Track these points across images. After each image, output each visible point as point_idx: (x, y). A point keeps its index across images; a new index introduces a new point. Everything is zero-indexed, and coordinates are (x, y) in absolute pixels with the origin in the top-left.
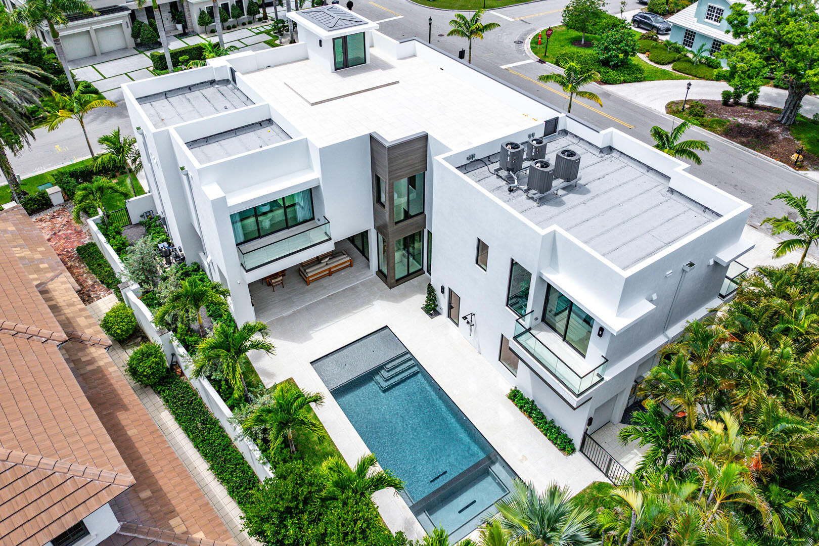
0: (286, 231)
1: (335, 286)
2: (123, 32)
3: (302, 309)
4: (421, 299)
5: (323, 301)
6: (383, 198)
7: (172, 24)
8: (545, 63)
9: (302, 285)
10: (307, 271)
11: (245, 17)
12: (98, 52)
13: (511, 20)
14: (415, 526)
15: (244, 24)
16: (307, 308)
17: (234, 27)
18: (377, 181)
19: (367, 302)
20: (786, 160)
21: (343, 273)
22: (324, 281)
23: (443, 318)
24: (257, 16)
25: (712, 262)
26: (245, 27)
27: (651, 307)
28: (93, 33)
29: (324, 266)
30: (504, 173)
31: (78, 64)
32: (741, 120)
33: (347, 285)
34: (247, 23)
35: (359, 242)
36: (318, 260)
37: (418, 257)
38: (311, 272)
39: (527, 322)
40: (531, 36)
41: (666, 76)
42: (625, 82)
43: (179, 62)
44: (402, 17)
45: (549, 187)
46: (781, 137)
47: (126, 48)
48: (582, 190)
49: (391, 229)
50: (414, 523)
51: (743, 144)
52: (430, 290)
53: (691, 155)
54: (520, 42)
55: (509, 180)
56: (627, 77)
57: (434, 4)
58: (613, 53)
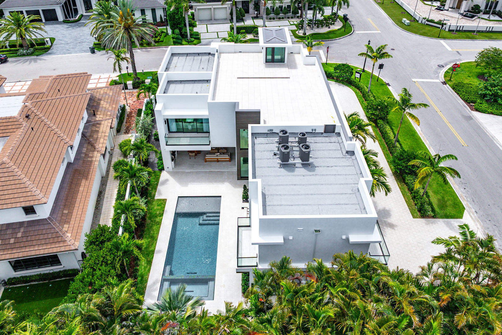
0: (196, 134)
1: (215, 168)
2: (227, 11)
3: (195, 172)
5: (206, 172)
7: (253, 11)
8: (446, 84)
9: (202, 161)
10: (207, 155)
11: (290, 14)
12: (213, 19)
13: (449, 49)
14: (158, 284)
16: (197, 172)
17: (283, 18)
19: (223, 181)
21: (224, 163)
22: (213, 163)
24: (297, 15)
25: (344, 237)
26: (288, 19)
27: (284, 241)
28: (212, 9)
29: (215, 156)
31: (202, 23)
33: (221, 169)
34: (290, 17)
38: (208, 157)
40: (454, 64)
43: (240, 33)
44: (379, 32)
47: (227, 19)
48: (312, 169)
50: (158, 282)
52: (245, 188)
54: (442, 66)
56: (494, 110)
57: (408, 28)
58: (488, 92)
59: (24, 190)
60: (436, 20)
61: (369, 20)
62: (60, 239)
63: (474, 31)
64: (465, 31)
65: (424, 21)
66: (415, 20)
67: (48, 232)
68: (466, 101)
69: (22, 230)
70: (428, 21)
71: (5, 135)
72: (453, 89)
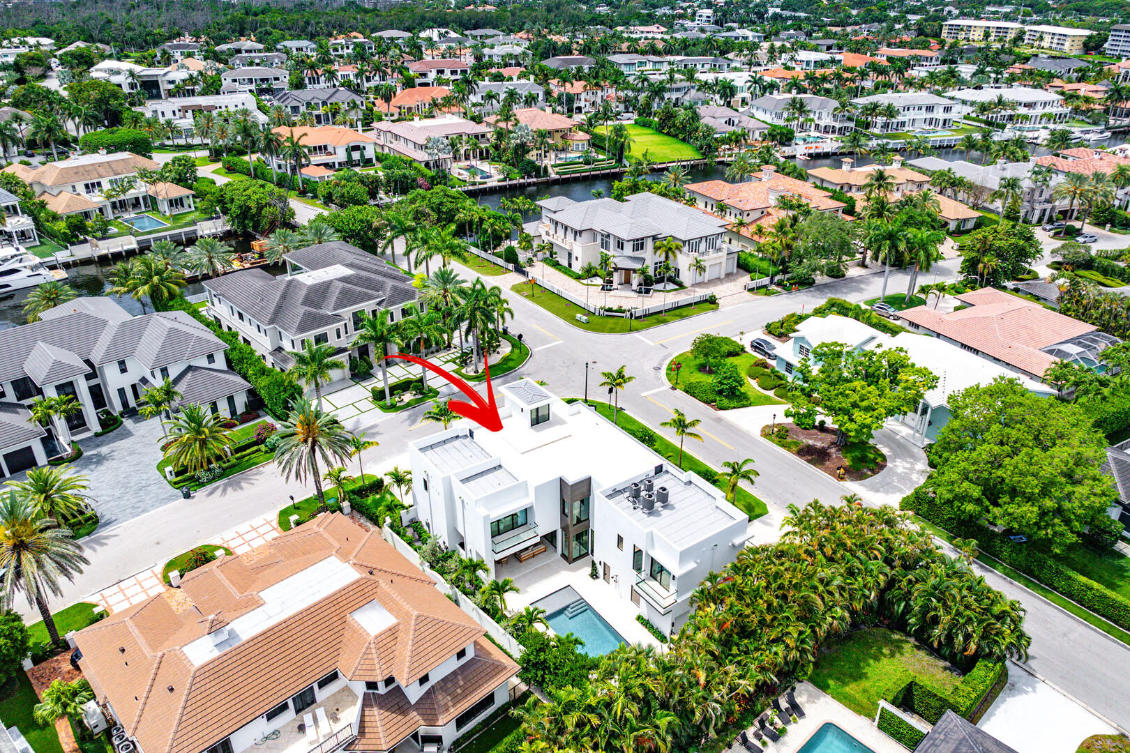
0: (513, 532)
1: (537, 563)
4: (589, 570)
5: (531, 572)
6: (566, 511)
8: (676, 390)
9: (518, 563)
12: (324, 385)
13: (650, 343)
15: (433, 353)
18: (563, 502)
19: (557, 572)
20: (833, 474)
21: (541, 556)
22: (531, 561)
23: (601, 580)
25: (730, 544)
27: (695, 565)
29: (531, 552)
30: (631, 499)
32: (811, 442)
33: (544, 562)
35: (550, 538)
36: (527, 549)
37: (585, 545)
38: (523, 555)
39: (643, 576)
40: (668, 362)
41: (767, 401)
42: (734, 408)
43: (394, 394)
44: (561, 342)
45: (652, 507)
46: (834, 456)
47: (345, 379)
48: (672, 507)
49: (571, 528)
51: (808, 461)
52: (593, 564)
53: (749, 478)
54: (658, 369)
55: (634, 502)
56: (736, 404)
57: (588, 326)
58: (725, 387)
59: (458, 631)
60: (615, 308)
61: (535, 326)
62: (500, 668)
63: (661, 312)
64: (652, 314)
65: (602, 312)
66: (589, 313)
67: (484, 667)
68: (706, 402)
69: (460, 678)
70: (607, 311)
71: (368, 600)
72: (687, 392)
